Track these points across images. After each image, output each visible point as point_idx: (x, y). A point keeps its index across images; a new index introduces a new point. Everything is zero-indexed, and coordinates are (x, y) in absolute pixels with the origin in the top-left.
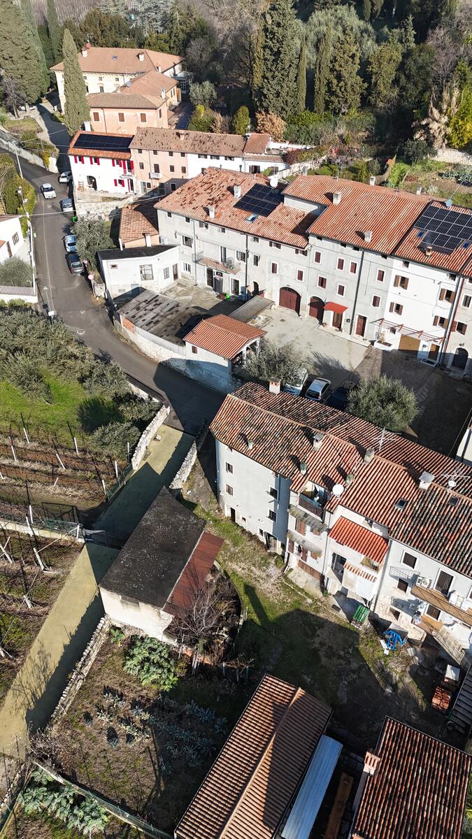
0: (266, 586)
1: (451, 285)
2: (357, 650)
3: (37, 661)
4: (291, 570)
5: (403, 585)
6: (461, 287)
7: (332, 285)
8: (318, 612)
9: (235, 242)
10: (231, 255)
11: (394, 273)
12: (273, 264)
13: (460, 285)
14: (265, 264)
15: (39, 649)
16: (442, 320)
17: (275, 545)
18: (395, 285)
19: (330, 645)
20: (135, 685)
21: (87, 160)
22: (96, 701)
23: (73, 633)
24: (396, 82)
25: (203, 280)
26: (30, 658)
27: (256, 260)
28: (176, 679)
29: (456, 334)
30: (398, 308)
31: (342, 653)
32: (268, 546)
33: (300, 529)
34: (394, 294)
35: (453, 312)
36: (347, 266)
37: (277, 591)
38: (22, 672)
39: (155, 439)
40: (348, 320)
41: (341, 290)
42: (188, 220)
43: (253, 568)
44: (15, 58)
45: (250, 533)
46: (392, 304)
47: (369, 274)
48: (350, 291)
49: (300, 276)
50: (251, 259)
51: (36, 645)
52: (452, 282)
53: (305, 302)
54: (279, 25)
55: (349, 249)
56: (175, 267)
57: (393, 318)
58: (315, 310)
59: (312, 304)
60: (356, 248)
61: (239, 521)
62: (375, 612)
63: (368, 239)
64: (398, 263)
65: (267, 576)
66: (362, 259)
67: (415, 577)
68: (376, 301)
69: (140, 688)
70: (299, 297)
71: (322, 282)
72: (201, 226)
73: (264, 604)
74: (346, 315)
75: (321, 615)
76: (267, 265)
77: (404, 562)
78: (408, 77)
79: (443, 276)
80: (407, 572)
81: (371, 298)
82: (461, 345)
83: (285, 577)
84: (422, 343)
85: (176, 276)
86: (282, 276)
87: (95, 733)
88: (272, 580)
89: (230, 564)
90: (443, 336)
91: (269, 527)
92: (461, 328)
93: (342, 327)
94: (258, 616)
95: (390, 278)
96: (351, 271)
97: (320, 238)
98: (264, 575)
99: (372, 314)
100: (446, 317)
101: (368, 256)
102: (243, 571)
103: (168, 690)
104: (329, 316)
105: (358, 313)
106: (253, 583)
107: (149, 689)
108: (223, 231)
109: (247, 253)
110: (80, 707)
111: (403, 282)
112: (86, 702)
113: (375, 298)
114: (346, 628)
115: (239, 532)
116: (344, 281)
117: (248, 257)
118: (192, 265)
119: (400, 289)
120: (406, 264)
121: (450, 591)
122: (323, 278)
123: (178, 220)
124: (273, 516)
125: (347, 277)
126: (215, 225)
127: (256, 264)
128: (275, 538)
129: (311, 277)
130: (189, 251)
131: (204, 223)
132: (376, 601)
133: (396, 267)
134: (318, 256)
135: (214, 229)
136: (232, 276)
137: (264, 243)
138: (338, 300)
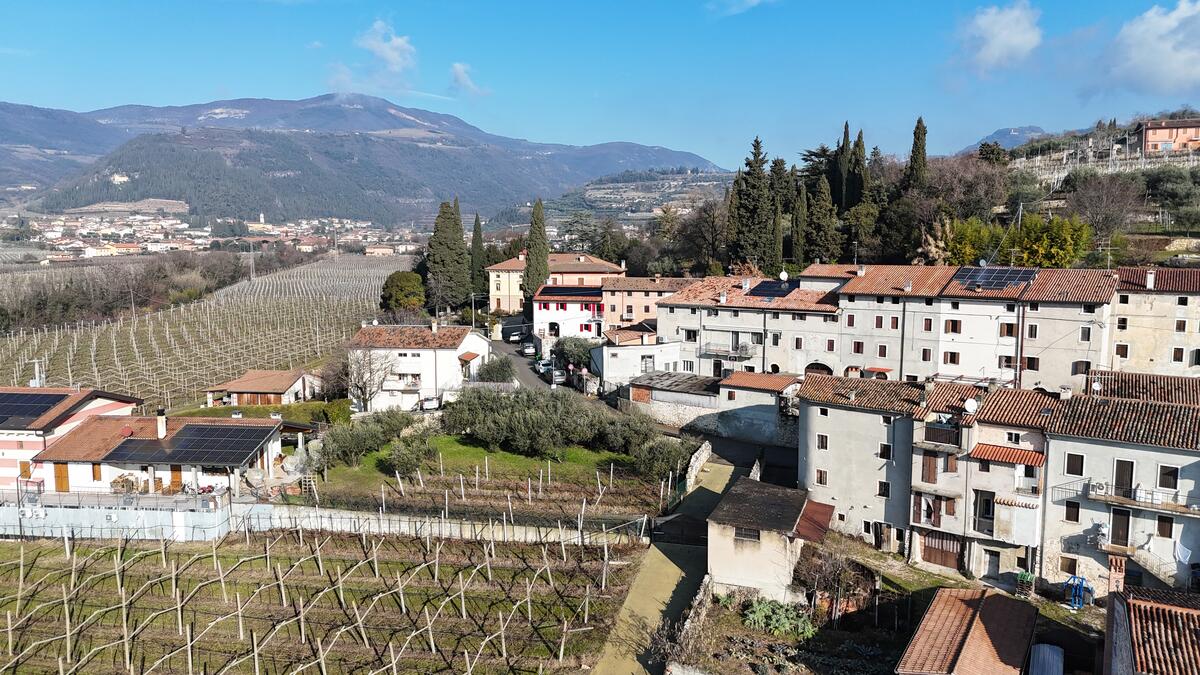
0: (891, 571)
2: (1036, 612)
3: (631, 622)
4: (916, 563)
5: (1072, 510)
6: (1023, 317)
7: (870, 348)
9: (752, 322)
10: (744, 339)
11: (943, 318)
12: (797, 339)
13: (1021, 315)
14: (787, 342)
15: (629, 614)
16: (1009, 359)
17: (888, 537)
18: (946, 331)
21: (553, 306)
23: (667, 602)
26: (621, 620)
27: (776, 339)
28: (817, 629)
29: (1027, 373)
30: (953, 358)
32: (878, 545)
33: (929, 475)
34: (947, 342)
35: (1020, 347)
36: (887, 322)
37: (907, 575)
38: (616, 630)
39: (703, 471)
41: (883, 351)
42: (694, 311)
45: (851, 537)
46: (945, 354)
47: (914, 327)
48: (893, 350)
49: (831, 346)
50: (769, 340)
51: (624, 612)
52: (1011, 314)
54: (754, 187)
55: (887, 305)
56: (675, 364)
57: (948, 370)
60: (895, 300)
61: (834, 524)
62: (1043, 576)
63: (909, 288)
64: (945, 307)
65: (889, 565)
66: (904, 311)
67: (1087, 487)
68: (926, 355)
70: (830, 371)
71: (859, 347)
72: (709, 315)
73: (897, 582)
76: (790, 342)
77: (1068, 472)
79: (1000, 310)
80: (1075, 484)
81: (919, 352)
82: (1036, 384)
83: (912, 567)
86: (808, 351)
87: (733, 666)
88: (896, 568)
90: (1012, 378)
91: (877, 512)
92: (1032, 363)
95: (939, 326)
96: (893, 327)
97: (851, 298)
98: (884, 564)
99: (922, 370)
100: (1013, 354)
101: (911, 306)
103: (810, 637)
105: (905, 373)
106: (875, 568)
107: (786, 638)
108: (736, 315)
109: (765, 333)
111: (954, 326)
113: (925, 351)
115: (836, 535)
116: (885, 340)
117: (766, 337)
118: (696, 361)
119: (952, 335)
120: (955, 306)
121: (1134, 487)
122: (859, 343)
123: (682, 314)
124: (884, 490)
125: (889, 336)
126: (726, 308)
127: (776, 343)
128: (889, 527)
129: (845, 345)
130: (691, 346)
131: (714, 311)
132: (1041, 557)
133: (944, 311)
134: (851, 320)
135: (725, 316)
136: (746, 363)
137: (786, 318)
138: (880, 363)
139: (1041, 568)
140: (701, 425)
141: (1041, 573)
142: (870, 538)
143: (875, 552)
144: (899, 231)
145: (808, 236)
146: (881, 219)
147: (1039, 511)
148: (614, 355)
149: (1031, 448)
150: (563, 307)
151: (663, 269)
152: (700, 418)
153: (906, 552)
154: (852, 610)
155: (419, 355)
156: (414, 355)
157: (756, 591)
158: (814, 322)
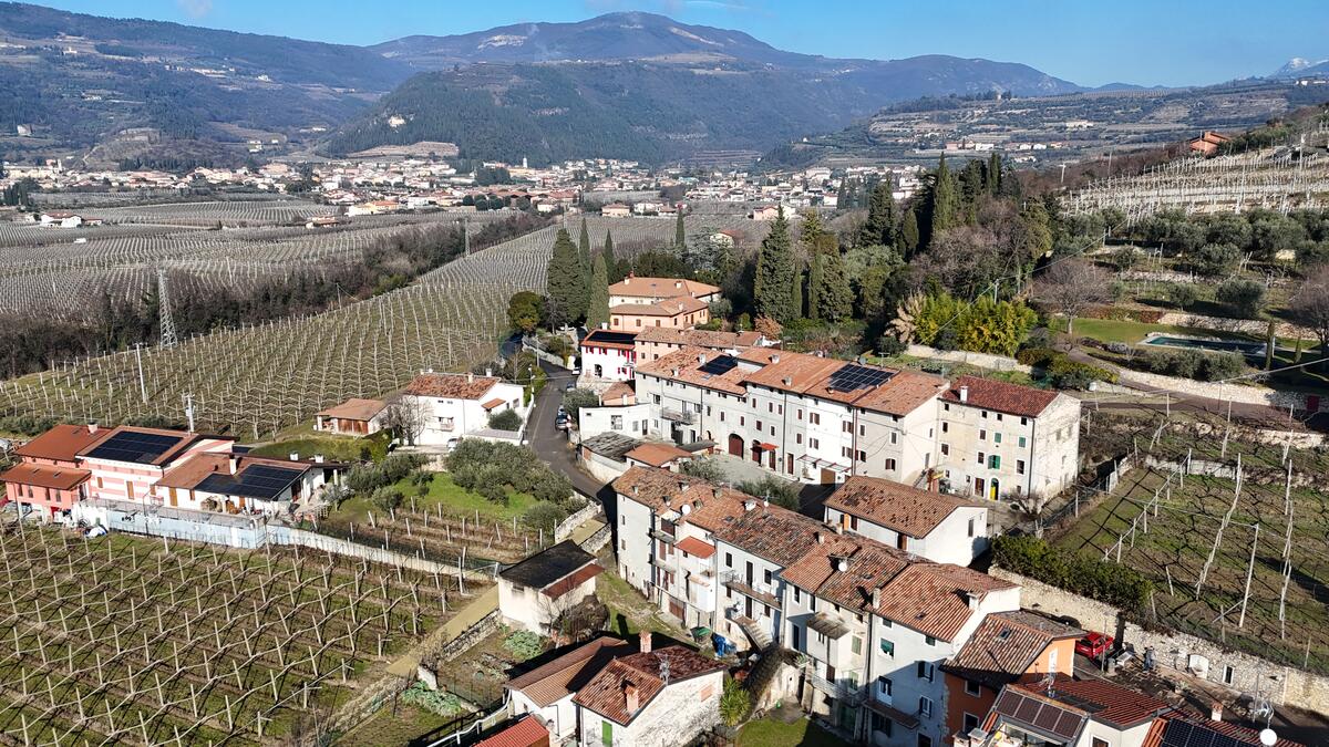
0: (636, 617)
1: (848, 417)
4: (663, 613)
5: (728, 589)
6: (857, 419)
7: (766, 427)
9: (693, 394)
10: (691, 408)
11: (809, 411)
12: (722, 413)
13: (856, 416)
14: (715, 414)
16: (848, 451)
17: (653, 592)
18: (811, 421)
20: (506, 654)
21: (596, 350)
23: (470, 626)
25: (667, 434)
26: (435, 635)
27: (709, 410)
29: (859, 463)
30: (815, 443)
32: (649, 598)
33: (663, 555)
34: (811, 431)
35: (855, 442)
36: (776, 408)
37: (643, 621)
38: (427, 641)
39: (581, 525)
40: (780, 460)
41: (773, 431)
42: (658, 380)
43: (630, 607)
44: (562, 285)
45: (637, 589)
46: (811, 440)
47: (792, 414)
48: (779, 431)
49: (742, 422)
50: (705, 410)
52: (849, 414)
53: (748, 445)
55: (775, 393)
56: (645, 422)
57: (813, 453)
58: (756, 453)
59: (752, 448)
60: (780, 391)
61: (630, 578)
62: (715, 629)
63: (789, 384)
64: (810, 402)
65: (640, 613)
66: (785, 401)
67: (734, 576)
68: (799, 439)
69: (510, 656)
70: (743, 443)
71: (759, 425)
72: (668, 385)
73: (629, 625)
74: (778, 455)
76: (717, 415)
77: (726, 563)
79: (842, 410)
80: (729, 573)
81: (795, 436)
82: (865, 473)
83: (655, 615)
84: (837, 475)
85: (645, 432)
86: (729, 424)
88: (642, 615)
89: (611, 602)
90: (851, 465)
91: (648, 574)
92: (863, 456)
93: (776, 466)
94: (620, 628)
95: (807, 416)
96: (779, 413)
97: (755, 385)
98: (637, 612)
99: (797, 451)
100: (851, 447)
101: (790, 398)
102: (620, 608)
103: (531, 658)
104: (766, 456)
105: (786, 451)
106: (626, 614)
107: (517, 657)
108: (685, 388)
109: (702, 405)
113: (798, 435)
114: (690, 645)
115: (628, 587)
116: (774, 422)
117: (702, 408)
118: (659, 420)
119: (814, 424)
120: (817, 403)
121: (753, 580)
122: (759, 422)
123: (651, 381)
125: (775, 419)
126: (678, 381)
127: (709, 414)
128: (653, 585)
129: (751, 422)
130: (658, 408)
131: (670, 381)
132: (716, 619)
133: (810, 406)
134: (754, 401)
135: (677, 386)
136: (690, 427)
137: (714, 394)
138: (771, 440)
139: (715, 626)
142: (645, 591)
147: (714, 589)
148: (589, 414)
149: (712, 544)
150: (605, 352)
155: (452, 403)
156: (449, 402)
157: (523, 624)
158: (731, 400)
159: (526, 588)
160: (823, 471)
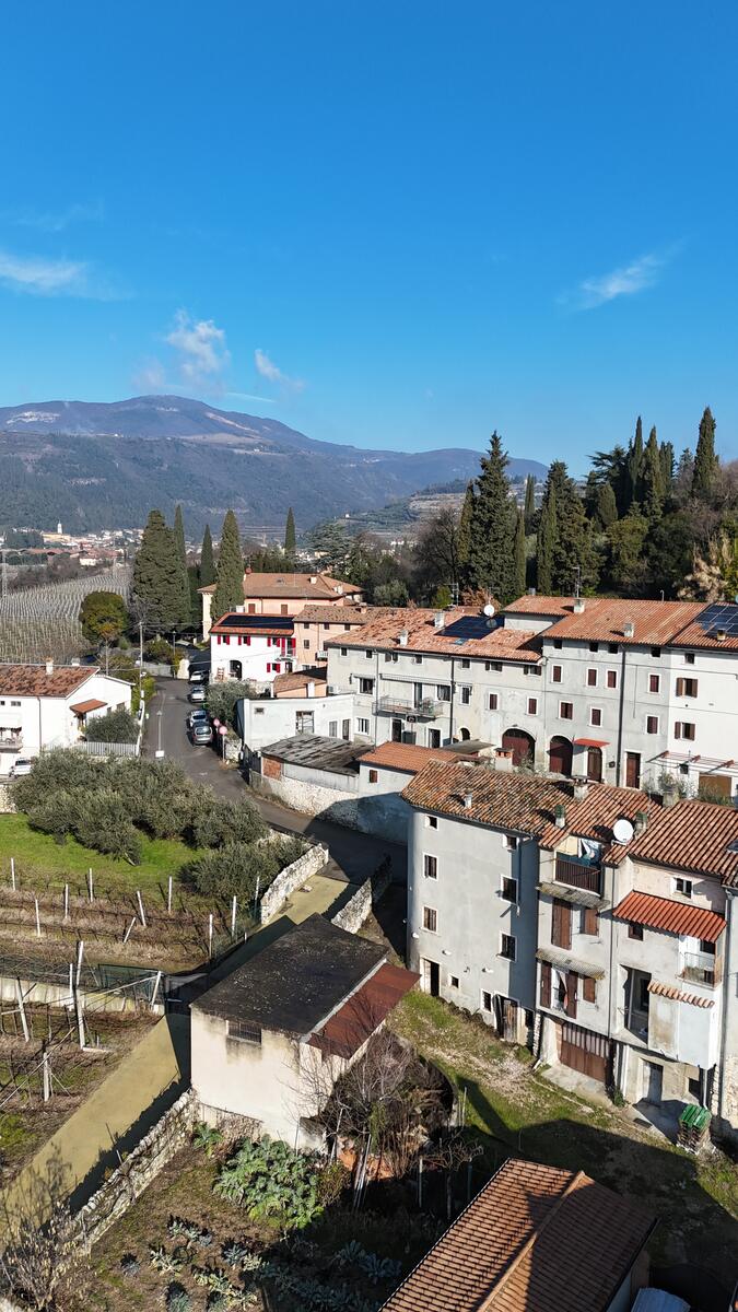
0: (499, 1083)
2: (696, 1184)
3: (43, 1174)
4: (547, 1067)
7: (581, 712)
8: (606, 1125)
9: (437, 671)
10: (430, 693)
11: (674, 675)
12: (491, 696)
14: (479, 699)
15: (51, 1157)
17: (514, 1021)
18: (678, 693)
19: (638, 1174)
20: (233, 1219)
21: (234, 640)
22: (149, 1239)
23: (122, 1133)
24: (644, 553)
25: (385, 736)
26: (30, 1169)
27: (467, 694)
28: (320, 1208)
30: (688, 731)
31: (664, 1188)
32: (501, 1031)
33: (561, 937)
34: (678, 709)
36: (603, 678)
37: (521, 1091)
38: (10, 1189)
39: (302, 890)
40: (611, 765)
41: (597, 717)
42: (369, 655)
43: (472, 1058)
45: (466, 1013)
46: (677, 725)
47: (637, 686)
48: (610, 716)
49: (533, 705)
50: (458, 695)
51: (46, 1151)
53: (543, 747)
55: (602, 654)
56: (346, 723)
57: (680, 747)
58: (559, 761)
59: (552, 752)
60: (613, 648)
61: (446, 990)
62: (723, 1116)
63: (630, 632)
64: (676, 660)
65: (501, 1071)
66: (624, 663)
68: (652, 725)
69: (243, 1225)
70: (532, 741)
71: (567, 710)
72: (387, 660)
73: (497, 1107)
74: (608, 755)
75: (615, 1131)
76: (483, 700)
78: (659, 546)
81: (643, 721)
83: (537, 1075)
84: (735, 781)
86: (505, 713)
87: (140, 1290)
88: (512, 1077)
89: (429, 1049)
91: (498, 978)
93: (603, 777)
94: (486, 1122)
95: (669, 686)
96: (609, 686)
97: (558, 643)
98: (496, 1070)
99: (647, 746)
101: (631, 657)
102: (454, 1060)
103: (302, 1226)
104: (580, 761)
105: (625, 749)
106: (474, 1076)
107: (263, 1226)
108: (419, 661)
109: (453, 687)
110: (116, 1246)
111: (689, 687)
112: (128, 1239)
113: (650, 719)
114: (668, 1153)
115: (446, 1009)
116: (600, 702)
117: (454, 692)
118: (371, 719)
119: (685, 699)
120: (690, 659)
122: (567, 704)
123: (356, 657)
124: (509, 948)
125: (604, 696)
126: (407, 652)
127: (466, 700)
128: (515, 1005)
129: (550, 706)
130: (367, 700)
131: (392, 654)
132: (721, 1084)
133: (675, 666)
134: (557, 671)
135: (406, 661)
136: (431, 725)
137: (477, 668)
138: (594, 734)
139: (720, 1102)
140: (338, 814)
141: (720, 1109)
142: (491, 1018)
143: (492, 1042)
144: (670, 552)
145: (556, 555)
146: (650, 537)
147: (717, 1009)
148: (260, 711)
149: (708, 905)
150: (247, 641)
151: (392, 595)
152: (337, 804)
153: (535, 1048)
154: (386, 1174)
155: (19, 704)
156: (14, 704)
157: (256, 1124)
158: (512, 674)
159: (266, 1035)
160: (703, 777)
